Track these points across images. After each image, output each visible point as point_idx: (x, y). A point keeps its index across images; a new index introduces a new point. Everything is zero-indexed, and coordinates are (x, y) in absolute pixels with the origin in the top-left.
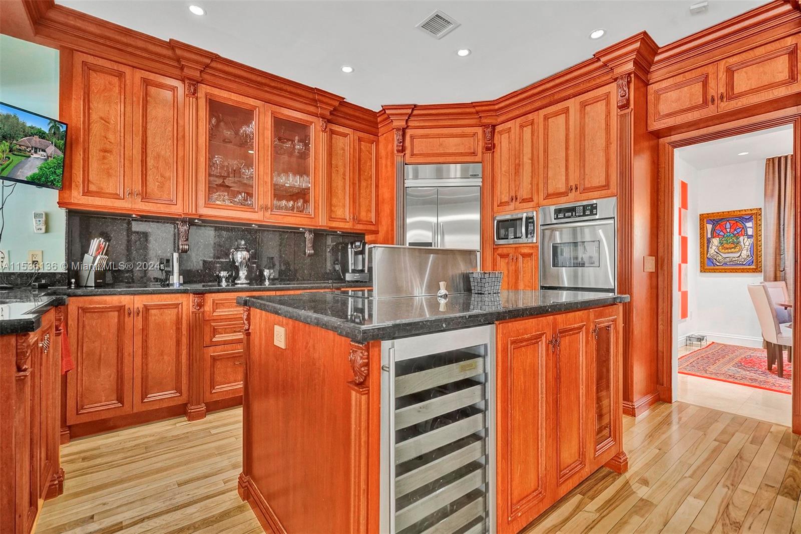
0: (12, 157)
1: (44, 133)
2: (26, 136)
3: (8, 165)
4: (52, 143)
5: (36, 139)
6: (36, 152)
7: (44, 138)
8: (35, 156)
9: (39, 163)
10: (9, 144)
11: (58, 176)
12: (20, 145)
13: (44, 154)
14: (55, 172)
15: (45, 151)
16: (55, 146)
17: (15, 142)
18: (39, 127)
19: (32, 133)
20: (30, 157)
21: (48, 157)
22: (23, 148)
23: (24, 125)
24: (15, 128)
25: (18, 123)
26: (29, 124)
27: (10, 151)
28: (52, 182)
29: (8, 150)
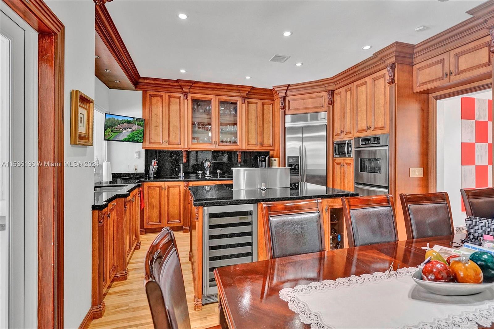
0: (112, 133)
1: (130, 121)
2: (119, 124)
3: (111, 137)
4: (136, 124)
5: (126, 124)
6: (125, 130)
7: (130, 123)
8: (125, 131)
9: (128, 134)
10: (111, 129)
11: (140, 138)
12: (116, 129)
13: (131, 129)
14: (138, 136)
15: (131, 128)
16: (138, 125)
17: (114, 128)
18: (127, 119)
19: (122, 123)
20: (122, 132)
21: (133, 131)
22: (118, 129)
23: (118, 120)
24: (113, 123)
25: (114, 121)
26: (120, 120)
27: (112, 132)
28: (137, 140)
29: (110, 131)
